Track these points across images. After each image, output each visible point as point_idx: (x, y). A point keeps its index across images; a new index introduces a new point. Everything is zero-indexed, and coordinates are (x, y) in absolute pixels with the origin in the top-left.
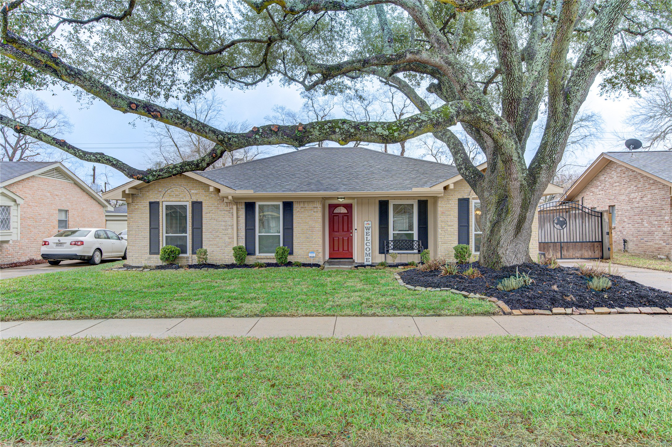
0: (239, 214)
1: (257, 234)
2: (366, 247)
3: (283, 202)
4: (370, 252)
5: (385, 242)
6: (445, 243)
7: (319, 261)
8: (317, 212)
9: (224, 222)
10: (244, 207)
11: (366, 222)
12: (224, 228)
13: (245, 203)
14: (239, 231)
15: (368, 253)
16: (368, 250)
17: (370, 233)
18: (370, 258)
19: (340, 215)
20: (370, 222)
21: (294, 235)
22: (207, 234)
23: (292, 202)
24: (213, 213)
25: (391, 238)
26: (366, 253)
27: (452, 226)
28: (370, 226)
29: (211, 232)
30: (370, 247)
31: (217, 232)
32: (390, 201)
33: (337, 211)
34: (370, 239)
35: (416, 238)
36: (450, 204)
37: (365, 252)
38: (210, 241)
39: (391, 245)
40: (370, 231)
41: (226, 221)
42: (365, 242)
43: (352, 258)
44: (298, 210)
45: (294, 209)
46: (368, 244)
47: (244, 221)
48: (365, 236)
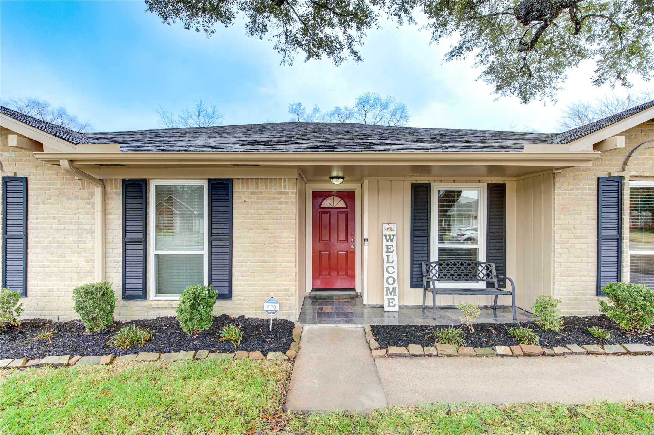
0: (109, 207)
1: (152, 252)
2: (386, 275)
3: (210, 181)
4: (396, 285)
5: (424, 265)
6: (568, 275)
7: (289, 314)
8: (287, 203)
9: (76, 223)
10: (120, 190)
11: (385, 226)
12: (75, 237)
13: (124, 181)
14: (110, 246)
15: (391, 287)
16: (391, 281)
17: (395, 248)
18: (396, 298)
19: (332, 211)
20: (393, 226)
21: (234, 254)
22: (37, 250)
23: (231, 181)
24: (51, 204)
25: (434, 257)
26: (388, 289)
27: (585, 237)
28: (394, 233)
29: (47, 247)
30: (395, 276)
31: (60, 247)
32: (432, 184)
33: (327, 203)
34: (395, 259)
35: (482, 257)
36: (581, 189)
37: (386, 285)
38: (44, 266)
39: (435, 271)
40: (394, 243)
41: (81, 223)
42: (386, 265)
43: (353, 289)
44: (243, 198)
45: (235, 195)
46: (390, 270)
47: (120, 222)
48: (385, 254)
